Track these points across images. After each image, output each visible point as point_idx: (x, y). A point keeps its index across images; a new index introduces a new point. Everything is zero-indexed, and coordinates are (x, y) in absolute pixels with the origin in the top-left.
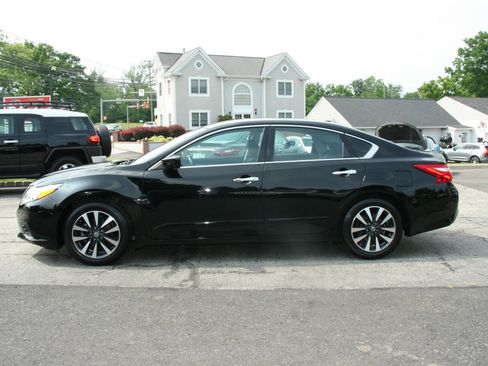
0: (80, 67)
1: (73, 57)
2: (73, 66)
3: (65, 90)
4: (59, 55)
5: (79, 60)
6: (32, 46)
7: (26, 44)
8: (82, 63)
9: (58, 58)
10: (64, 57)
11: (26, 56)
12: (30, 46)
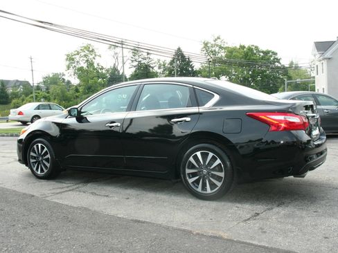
0: (277, 59)
1: (273, 52)
2: (272, 59)
3: (266, 76)
4: (263, 52)
5: (276, 54)
6: (244, 47)
7: (241, 46)
8: (278, 56)
9: (262, 54)
10: (266, 53)
11: (238, 54)
12: (243, 47)
